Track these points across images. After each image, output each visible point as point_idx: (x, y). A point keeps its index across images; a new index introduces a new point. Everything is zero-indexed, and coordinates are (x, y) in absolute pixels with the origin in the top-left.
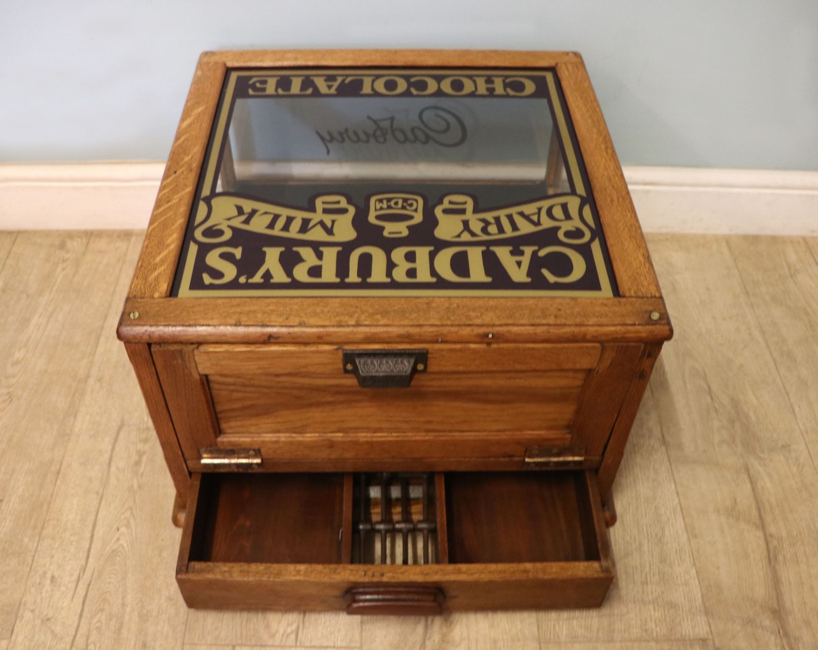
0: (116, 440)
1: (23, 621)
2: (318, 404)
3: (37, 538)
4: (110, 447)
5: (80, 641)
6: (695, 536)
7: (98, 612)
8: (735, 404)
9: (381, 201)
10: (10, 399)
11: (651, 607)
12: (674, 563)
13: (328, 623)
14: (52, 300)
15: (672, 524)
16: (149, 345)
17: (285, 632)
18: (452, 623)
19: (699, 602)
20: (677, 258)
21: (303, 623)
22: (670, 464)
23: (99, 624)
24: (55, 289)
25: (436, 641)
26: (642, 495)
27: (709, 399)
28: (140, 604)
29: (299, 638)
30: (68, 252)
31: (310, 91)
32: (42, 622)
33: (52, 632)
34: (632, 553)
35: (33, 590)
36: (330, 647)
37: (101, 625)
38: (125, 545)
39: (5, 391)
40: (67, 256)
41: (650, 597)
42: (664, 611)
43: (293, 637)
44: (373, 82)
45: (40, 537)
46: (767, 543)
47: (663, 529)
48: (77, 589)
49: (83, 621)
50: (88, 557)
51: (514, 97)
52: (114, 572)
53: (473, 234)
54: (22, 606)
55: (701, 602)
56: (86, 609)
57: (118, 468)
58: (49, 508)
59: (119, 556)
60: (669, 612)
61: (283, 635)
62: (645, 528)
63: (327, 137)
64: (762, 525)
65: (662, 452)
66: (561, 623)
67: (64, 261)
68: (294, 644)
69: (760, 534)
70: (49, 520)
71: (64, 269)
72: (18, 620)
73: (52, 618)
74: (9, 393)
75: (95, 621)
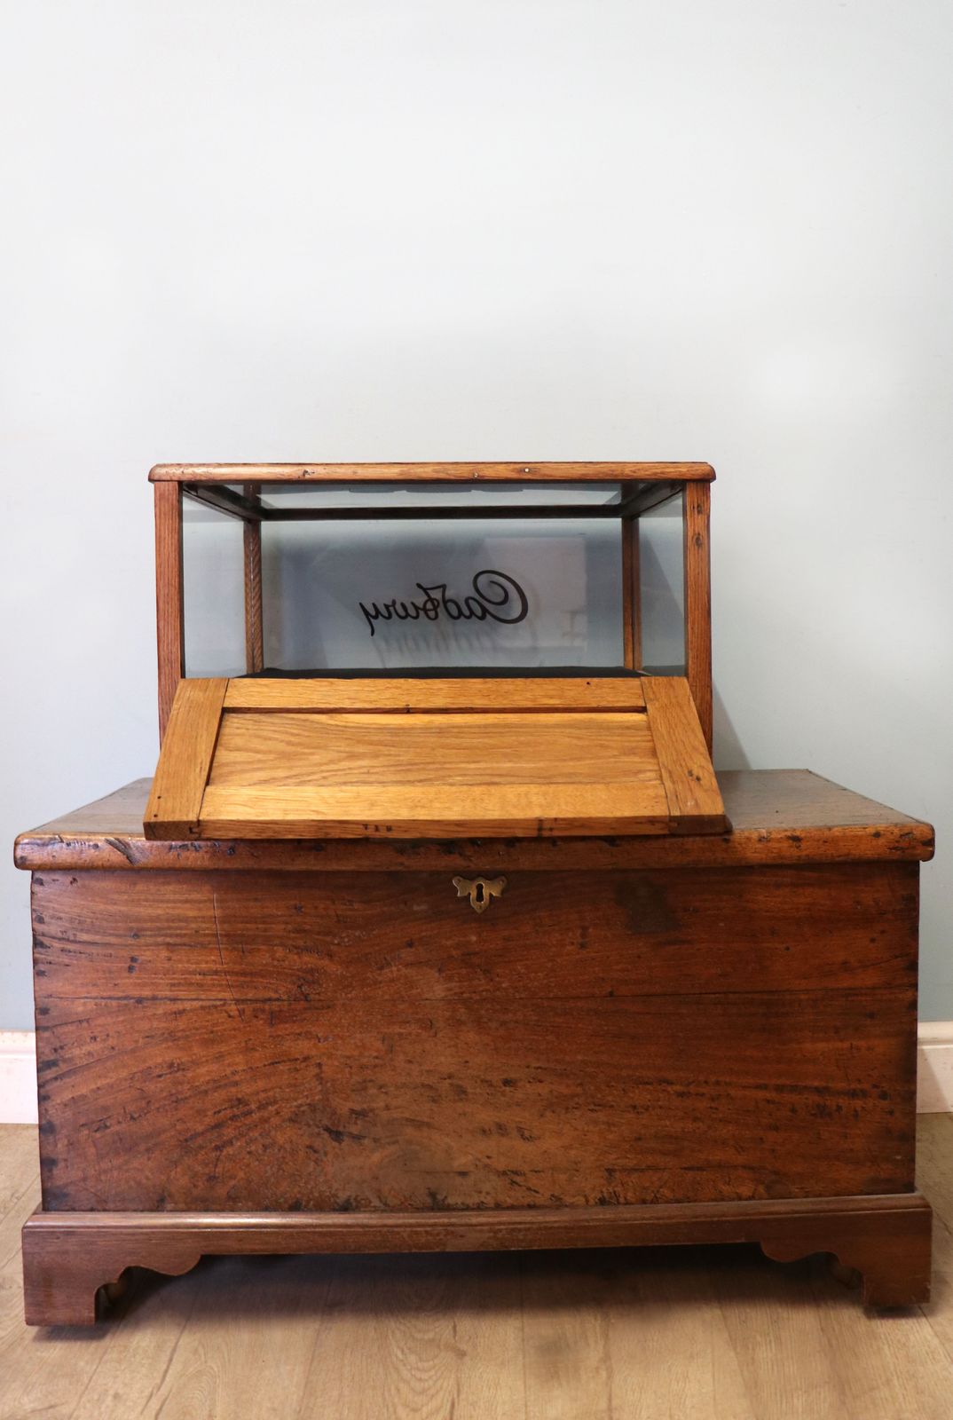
35: (88, 1405)
48: (149, 1404)
50: (164, 1377)
52: (199, 1388)
59: (206, 1375)
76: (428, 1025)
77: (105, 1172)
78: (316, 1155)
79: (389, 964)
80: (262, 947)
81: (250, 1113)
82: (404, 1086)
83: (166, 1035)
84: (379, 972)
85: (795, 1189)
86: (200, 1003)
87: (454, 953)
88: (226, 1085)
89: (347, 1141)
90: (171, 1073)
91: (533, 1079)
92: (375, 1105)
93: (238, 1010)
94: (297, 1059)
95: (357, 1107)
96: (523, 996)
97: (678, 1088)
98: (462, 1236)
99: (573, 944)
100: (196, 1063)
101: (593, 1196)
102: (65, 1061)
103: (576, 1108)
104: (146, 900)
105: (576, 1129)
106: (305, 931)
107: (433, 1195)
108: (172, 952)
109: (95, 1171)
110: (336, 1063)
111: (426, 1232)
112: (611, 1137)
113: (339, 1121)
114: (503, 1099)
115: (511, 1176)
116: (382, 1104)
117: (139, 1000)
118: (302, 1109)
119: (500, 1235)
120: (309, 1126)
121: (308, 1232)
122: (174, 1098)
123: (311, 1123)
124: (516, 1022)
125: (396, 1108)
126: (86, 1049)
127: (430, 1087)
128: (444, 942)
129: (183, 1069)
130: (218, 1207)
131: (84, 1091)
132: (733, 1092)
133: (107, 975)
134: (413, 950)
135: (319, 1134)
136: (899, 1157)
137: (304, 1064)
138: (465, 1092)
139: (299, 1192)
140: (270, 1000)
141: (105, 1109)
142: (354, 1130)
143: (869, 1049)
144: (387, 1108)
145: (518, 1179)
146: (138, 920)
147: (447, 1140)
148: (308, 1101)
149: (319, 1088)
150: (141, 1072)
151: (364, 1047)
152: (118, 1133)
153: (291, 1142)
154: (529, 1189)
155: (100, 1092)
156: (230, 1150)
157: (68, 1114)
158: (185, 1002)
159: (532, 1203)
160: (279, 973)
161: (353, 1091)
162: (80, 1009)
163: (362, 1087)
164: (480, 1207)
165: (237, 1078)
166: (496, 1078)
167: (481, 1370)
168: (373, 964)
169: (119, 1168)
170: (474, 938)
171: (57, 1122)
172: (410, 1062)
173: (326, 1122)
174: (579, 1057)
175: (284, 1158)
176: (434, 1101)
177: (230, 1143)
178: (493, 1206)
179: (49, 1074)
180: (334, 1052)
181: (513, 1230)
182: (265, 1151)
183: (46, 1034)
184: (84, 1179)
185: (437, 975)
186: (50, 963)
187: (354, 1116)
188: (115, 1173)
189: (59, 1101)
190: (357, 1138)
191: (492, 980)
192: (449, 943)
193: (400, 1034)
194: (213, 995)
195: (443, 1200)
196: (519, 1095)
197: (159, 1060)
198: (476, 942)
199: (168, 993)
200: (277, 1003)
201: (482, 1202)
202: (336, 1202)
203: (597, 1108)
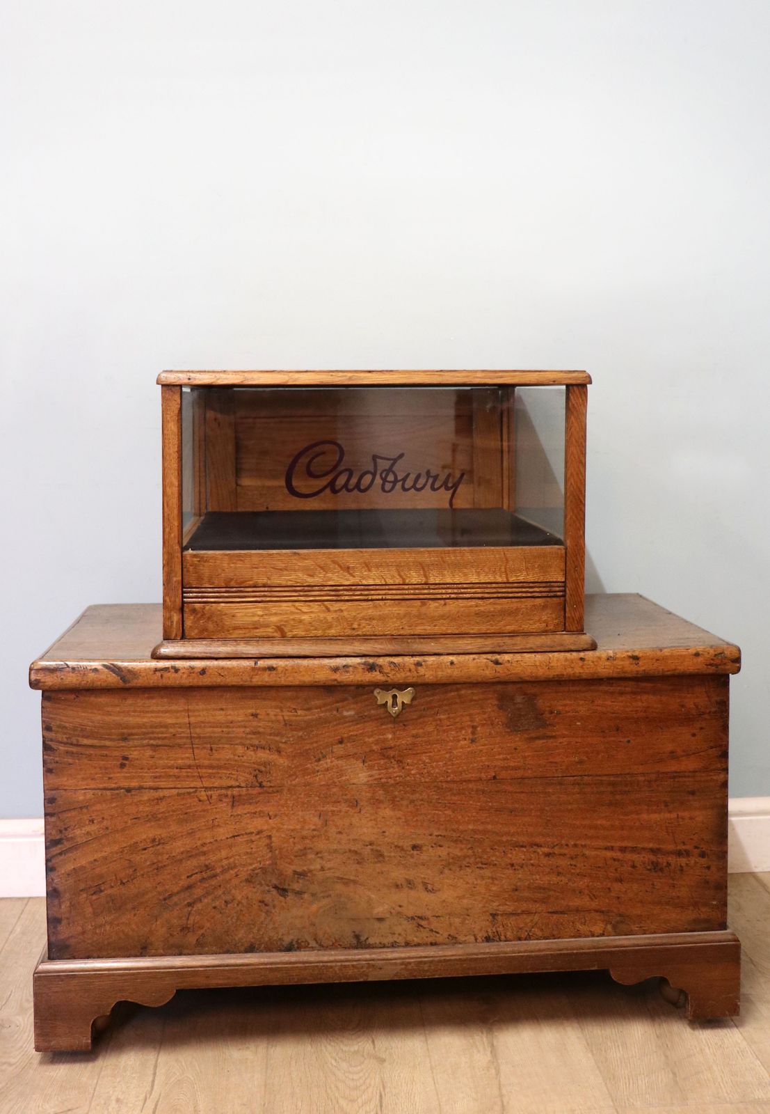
3: (97, 1077)
12: (738, 1058)
35: (98, 1108)
50: (153, 1085)
52: (182, 1092)
59: (185, 1083)
76: (355, 804)
77: (100, 926)
78: (267, 908)
79: (324, 757)
80: (226, 746)
81: (215, 876)
82: (335, 851)
83: (150, 817)
84: (316, 763)
85: (635, 928)
86: (177, 791)
87: (375, 748)
88: (196, 854)
89: (291, 896)
90: (153, 847)
91: (435, 844)
92: (312, 867)
93: (207, 796)
94: (252, 833)
95: (299, 870)
96: (427, 780)
97: (546, 850)
98: (381, 969)
99: (465, 739)
100: (173, 838)
101: (480, 935)
102: (68, 840)
103: (468, 866)
104: (135, 711)
105: (468, 883)
106: (259, 733)
107: (357, 937)
108: (155, 751)
109: (92, 926)
110: (283, 836)
111: (353, 966)
112: (494, 888)
113: (285, 880)
114: (412, 860)
115: (418, 921)
116: (318, 867)
117: (129, 790)
118: (256, 872)
119: (410, 967)
120: (261, 885)
121: (261, 969)
122: (155, 866)
123: (263, 882)
124: (422, 800)
125: (329, 869)
126: (84, 830)
127: (356, 852)
128: (367, 739)
129: (163, 843)
130: (190, 952)
131: (83, 862)
132: (587, 852)
133: (104, 771)
134: (343, 745)
135: (269, 891)
136: (714, 903)
137: (258, 836)
138: (382, 855)
139: (253, 938)
140: (231, 787)
141: (101, 876)
142: (296, 887)
143: (691, 818)
144: (322, 869)
145: (423, 923)
146: (127, 727)
147: (368, 893)
148: (261, 866)
149: (270, 855)
150: (130, 846)
151: (305, 822)
152: (110, 895)
153: (247, 898)
154: (432, 930)
155: (97, 863)
156: (199, 906)
157: (71, 881)
158: (165, 790)
159: (434, 942)
160: (239, 766)
161: (296, 856)
162: (81, 798)
163: (303, 853)
164: (394, 945)
165: (205, 849)
166: (407, 844)
167: (399, 1071)
168: (312, 757)
169: (111, 923)
170: (390, 736)
171: (61, 888)
172: (340, 833)
173: (275, 882)
174: (471, 827)
175: (241, 910)
176: (359, 863)
177: (200, 900)
178: (403, 944)
179: (55, 850)
180: (281, 826)
181: (421, 962)
182: (227, 906)
183: (53, 819)
184: (83, 933)
185: (361, 765)
186: (57, 762)
187: (296, 876)
188: (108, 927)
189: (63, 872)
190: (299, 893)
191: (403, 768)
192: (371, 740)
193: (333, 812)
194: (186, 784)
195: (365, 941)
196: (424, 857)
197: (144, 837)
198: (391, 739)
199: (151, 784)
200: (237, 789)
201: (395, 942)
202: (281, 944)
203: (484, 866)
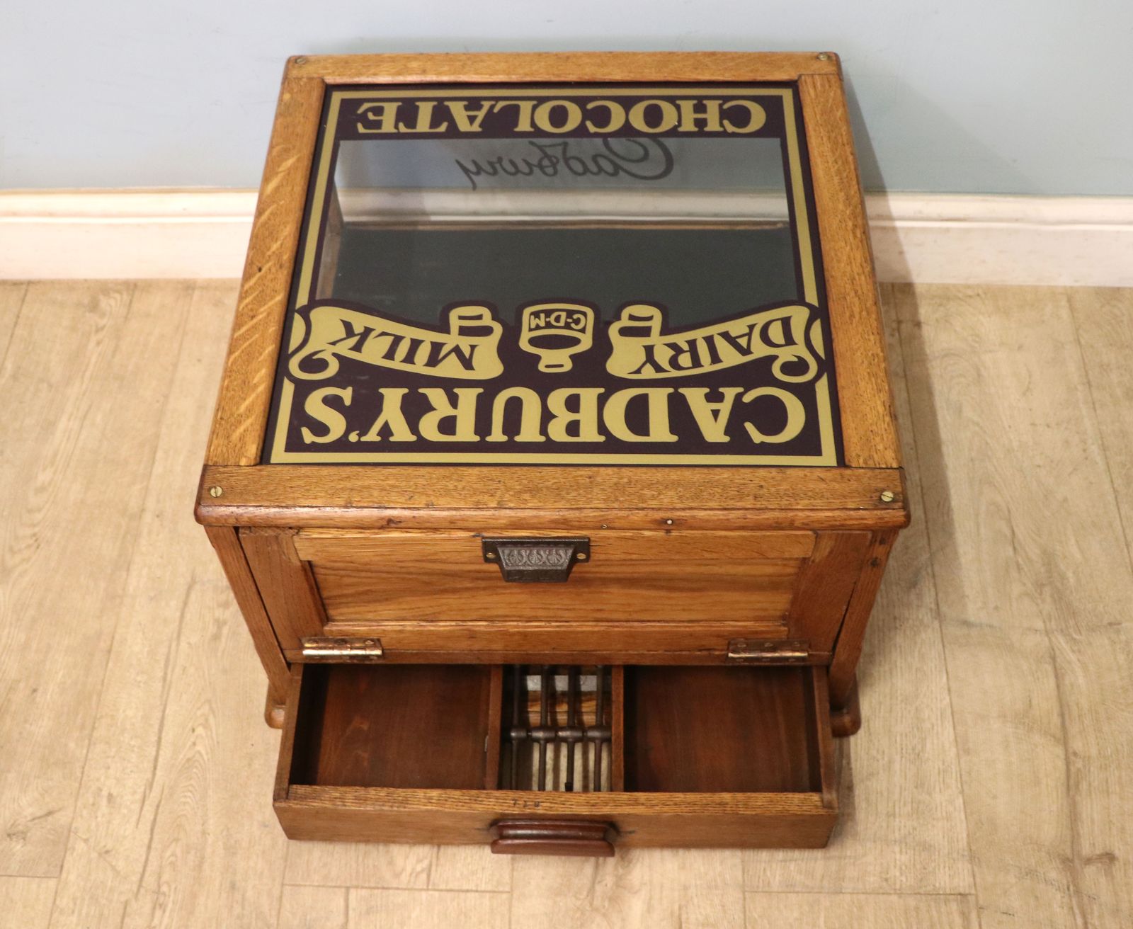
0: (185, 603)
1: (75, 854)
2: (454, 591)
3: (87, 741)
4: (178, 614)
5: (150, 880)
6: (967, 752)
7: (172, 842)
8: (1049, 559)
9: (536, 315)
10: (36, 545)
11: (897, 849)
12: (934, 788)
13: (469, 860)
14: (84, 394)
15: (937, 733)
16: (237, 529)
17: (413, 869)
18: (630, 862)
19: (963, 843)
20: (989, 325)
21: (438, 858)
22: (944, 646)
23: (172, 859)
24: (88, 374)
25: (608, 885)
26: (899, 692)
27: (1011, 549)
28: (224, 833)
29: (432, 878)
30: (103, 315)
31: (443, 128)
32: (100, 854)
33: (113, 868)
34: (878, 773)
35: (85, 812)
36: (472, 891)
37: (176, 860)
38: (203, 752)
39: (29, 532)
40: (102, 322)
41: (897, 834)
42: (914, 855)
43: (424, 876)
44: (534, 108)
45: (90, 740)
46: (1068, 763)
47: (924, 740)
48: (143, 813)
49: (152, 853)
50: (155, 768)
51: (734, 135)
52: (190, 788)
53: (658, 369)
54: (72, 834)
55: (965, 844)
56: (156, 838)
57: (189, 644)
58: (100, 700)
59: (196, 767)
60: (920, 855)
61: (411, 874)
62: (898, 739)
63: (472, 168)
64: (1064, 739)
65: (933, 629)
66: (774, 866)
67: (98, 330)
68: (425, 887)
69: (1059, 751)
70: (102, 717)
71: (98, 343)
72: (68, 853)
73: (111, 851)
74: (34, 535)
75: (168, 853)
